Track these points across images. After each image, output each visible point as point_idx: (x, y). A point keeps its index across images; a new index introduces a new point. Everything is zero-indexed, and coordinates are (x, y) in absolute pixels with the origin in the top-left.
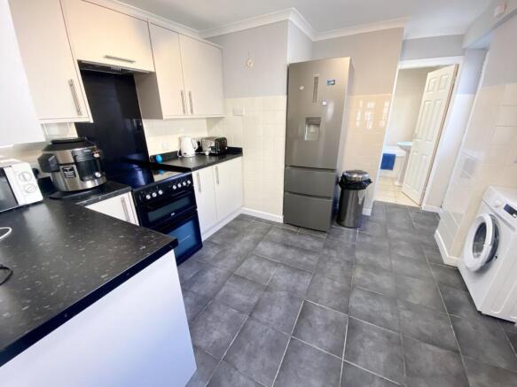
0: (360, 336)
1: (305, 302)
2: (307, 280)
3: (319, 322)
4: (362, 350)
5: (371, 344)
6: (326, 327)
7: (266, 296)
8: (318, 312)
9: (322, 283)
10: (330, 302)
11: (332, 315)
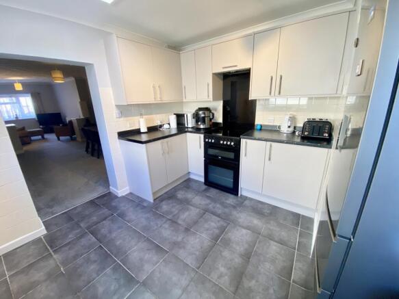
0: (122, 281)
1: (167, 252)
2: (190, 261)
3: (147, 256)
4: (114, 277)
5: (112, 288)
6: (141, 260)
7: (181, 228)
8: (155, 258)
9: (182, 274)
10: (160, 272)
11: (148, 268)
